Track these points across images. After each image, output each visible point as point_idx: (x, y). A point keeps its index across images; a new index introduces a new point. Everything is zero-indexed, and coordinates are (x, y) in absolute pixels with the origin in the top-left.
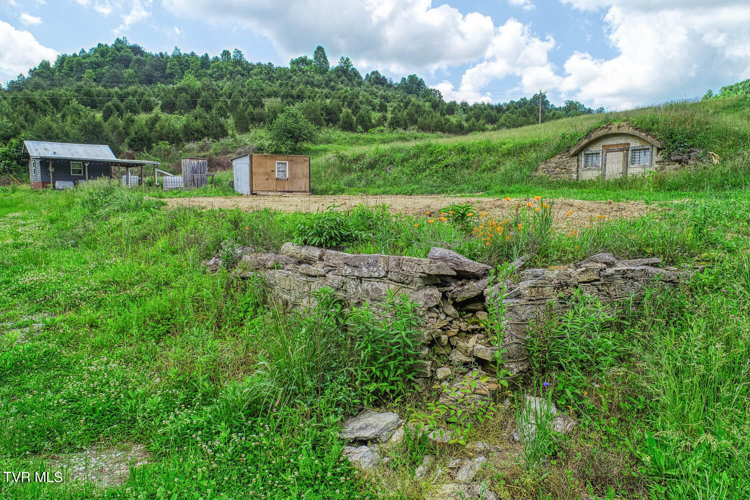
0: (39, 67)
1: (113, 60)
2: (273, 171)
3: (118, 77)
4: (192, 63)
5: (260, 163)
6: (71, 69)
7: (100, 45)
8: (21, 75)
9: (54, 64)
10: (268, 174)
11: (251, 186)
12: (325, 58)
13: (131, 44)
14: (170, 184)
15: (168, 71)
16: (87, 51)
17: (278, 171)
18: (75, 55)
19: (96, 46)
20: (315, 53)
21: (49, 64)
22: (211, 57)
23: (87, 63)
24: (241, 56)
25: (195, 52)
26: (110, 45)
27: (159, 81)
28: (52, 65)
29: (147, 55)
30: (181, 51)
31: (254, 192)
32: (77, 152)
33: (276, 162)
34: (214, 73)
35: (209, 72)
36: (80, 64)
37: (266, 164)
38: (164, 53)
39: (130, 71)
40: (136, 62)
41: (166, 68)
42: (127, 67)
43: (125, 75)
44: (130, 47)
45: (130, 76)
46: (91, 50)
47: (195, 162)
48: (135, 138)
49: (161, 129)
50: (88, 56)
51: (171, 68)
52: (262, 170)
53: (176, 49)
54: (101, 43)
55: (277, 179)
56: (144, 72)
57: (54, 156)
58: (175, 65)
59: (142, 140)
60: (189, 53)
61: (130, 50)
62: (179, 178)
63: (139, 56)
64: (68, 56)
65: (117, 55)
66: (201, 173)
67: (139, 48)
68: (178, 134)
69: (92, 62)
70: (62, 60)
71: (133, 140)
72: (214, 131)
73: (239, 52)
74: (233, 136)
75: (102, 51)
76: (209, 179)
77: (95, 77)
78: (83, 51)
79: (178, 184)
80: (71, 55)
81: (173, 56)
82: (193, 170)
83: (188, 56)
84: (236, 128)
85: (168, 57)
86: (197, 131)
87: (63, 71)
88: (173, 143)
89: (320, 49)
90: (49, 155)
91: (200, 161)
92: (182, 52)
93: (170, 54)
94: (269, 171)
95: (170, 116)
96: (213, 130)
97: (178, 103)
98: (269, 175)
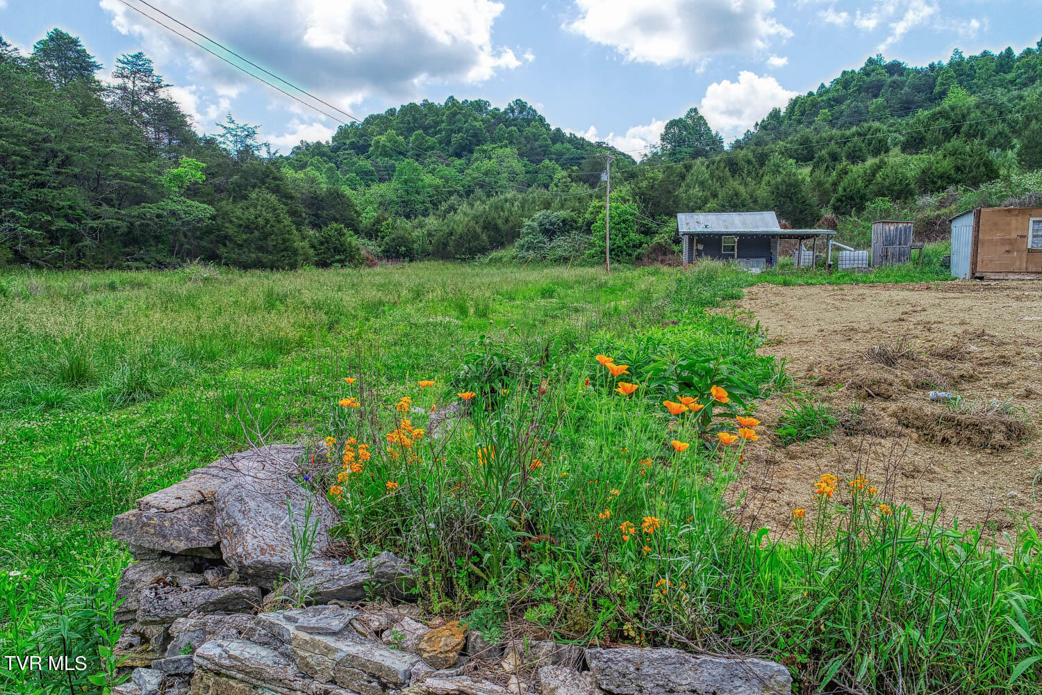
0: (768, 118)
1: (858, 90)
2: (1024, 237)
3: (860, 114)
4: (980, 69)
5: (996, 224)
6: (803, 113)
7: (844, 73)
8: (748, 131)
10: (1011, 242)
11: (974, 264)
13: (887, 62)
14: (848, 262)
15: (937, 89)
16: (827, 85)
17: (1034, 236)
18: (811, 94)
19: (838, 76)
21: (780, 111)
22: (1017, 53)
23: (823, 101)
25: (988, 49)
26: (857, 70)
27: (921, 107)
28: (783, 110)
29: (909, 72)
30: (963, 55)
31: (977, 275)
32: (732, 224)
33: (1032, 219)
34: (1019, 76)
35: (1009, 76)
36: (815, 105)
37: (1009, 224)
38: (936, 63)
39: (880, 100)
40: (890, 86)
41: (935, 86)
42: (876, 96)
43: (871, 108)
44: (885, 67)
45: (878, 109)
46: (832, 82)
47: (892, 228)
48: (842, 196)
49: (884, 179)
50: (827, 91)
51: (942, 84)
52: (998, 236)
53: (957, 52)
54: (846, 70)
55: (1030, 251)
56: (900, 99)
57: (705, 230)
58: (950, 77)
59: (852, 198)
60: (978, 53)
61: (884, 71)
62: (863, 254)
63: (896, 77)
64: (802, 96)
65: (864, 82)
66: (900, 244)
67: (899, 64)
68: (908, 185)
69: (830, 99)
70: (794, 103)
71: (839, 200)
72: (974, 174)
74: (1007, 178)
75: (846, 81)
76: (915, 253)
77: (830, 118)
78: (823, 86)
79: (860, 262)
80: (806, 95)
81: (951, 64)
82: (886, 240)
83: (976, 58)
84: (1019, 163)
85: (941, 68)
86: (941, 177)
87: (793, 117)
88: (899, 199)
90: (700, 229)
91: (900, 225)
92: (966, 56)
93: (945, 62)
94: (1014, 235)
95: (909, 157)
96: (971, 171)
97: (928, 136)
98: (1012, 245)
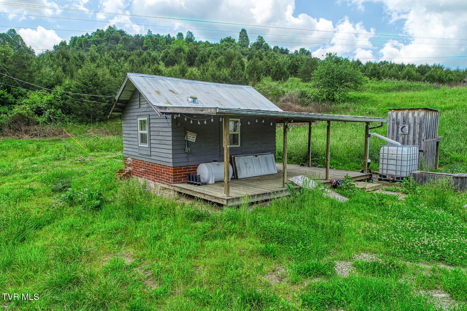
0: (60, 45)
1: (108, 39)
3: (112, 49)
4: (160, 40)
6: (81, 46)
7: (98, 30)
9: (69, 42)
12: (247, 37)
13: (118, 29)
15: (144, 45)
16: (90, 34)
18: (83, 36)
19: (95, 31)
20: (240, 33)
21: (66, 43)
22: (172, 37)
23: (91, 41)
24: (192, 35)
26: (105, 30)
29: (129, 36)
30: (153, 33)
36: (86, 42)
38: (140, 34)
39: (120, 45)
40: (123, 40)
41: (143, 44)
42: (118, 43)
43: (118, 48)
44: (118, 31)
45: (120, 48)
46: (92, 34)
50: (91, 37)
51: (146, 44)
53: (149, 31)
56: (129, 46)
58: (149, 41)
61: (118, 33)
63: (124, 37)
64: (78, 37)
65: (110, 36)
67: (123, 32)
69: (94, 41)
70: (74, 40)
73: (190, 33)
75: (100, 33)
77: (97, 49)
78: (87, 34)
80: (81, 36)
81: (148, 36)
87: (75, 46)
89: (244, 31)
93: (144, 35)
